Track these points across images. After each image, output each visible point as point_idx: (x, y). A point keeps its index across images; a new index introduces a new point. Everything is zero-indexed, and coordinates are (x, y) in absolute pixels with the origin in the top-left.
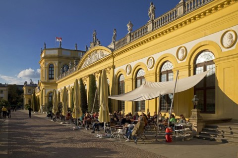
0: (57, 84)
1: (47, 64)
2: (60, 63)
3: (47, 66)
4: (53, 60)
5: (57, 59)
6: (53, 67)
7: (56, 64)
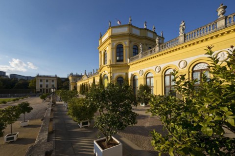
0: (128, 67)
1: (115, 44)
2: (130, 42)
3: (114, 47)
4: (122, 40)
5: (128, 38)
6: (123, 48)
7: (126, 43)
